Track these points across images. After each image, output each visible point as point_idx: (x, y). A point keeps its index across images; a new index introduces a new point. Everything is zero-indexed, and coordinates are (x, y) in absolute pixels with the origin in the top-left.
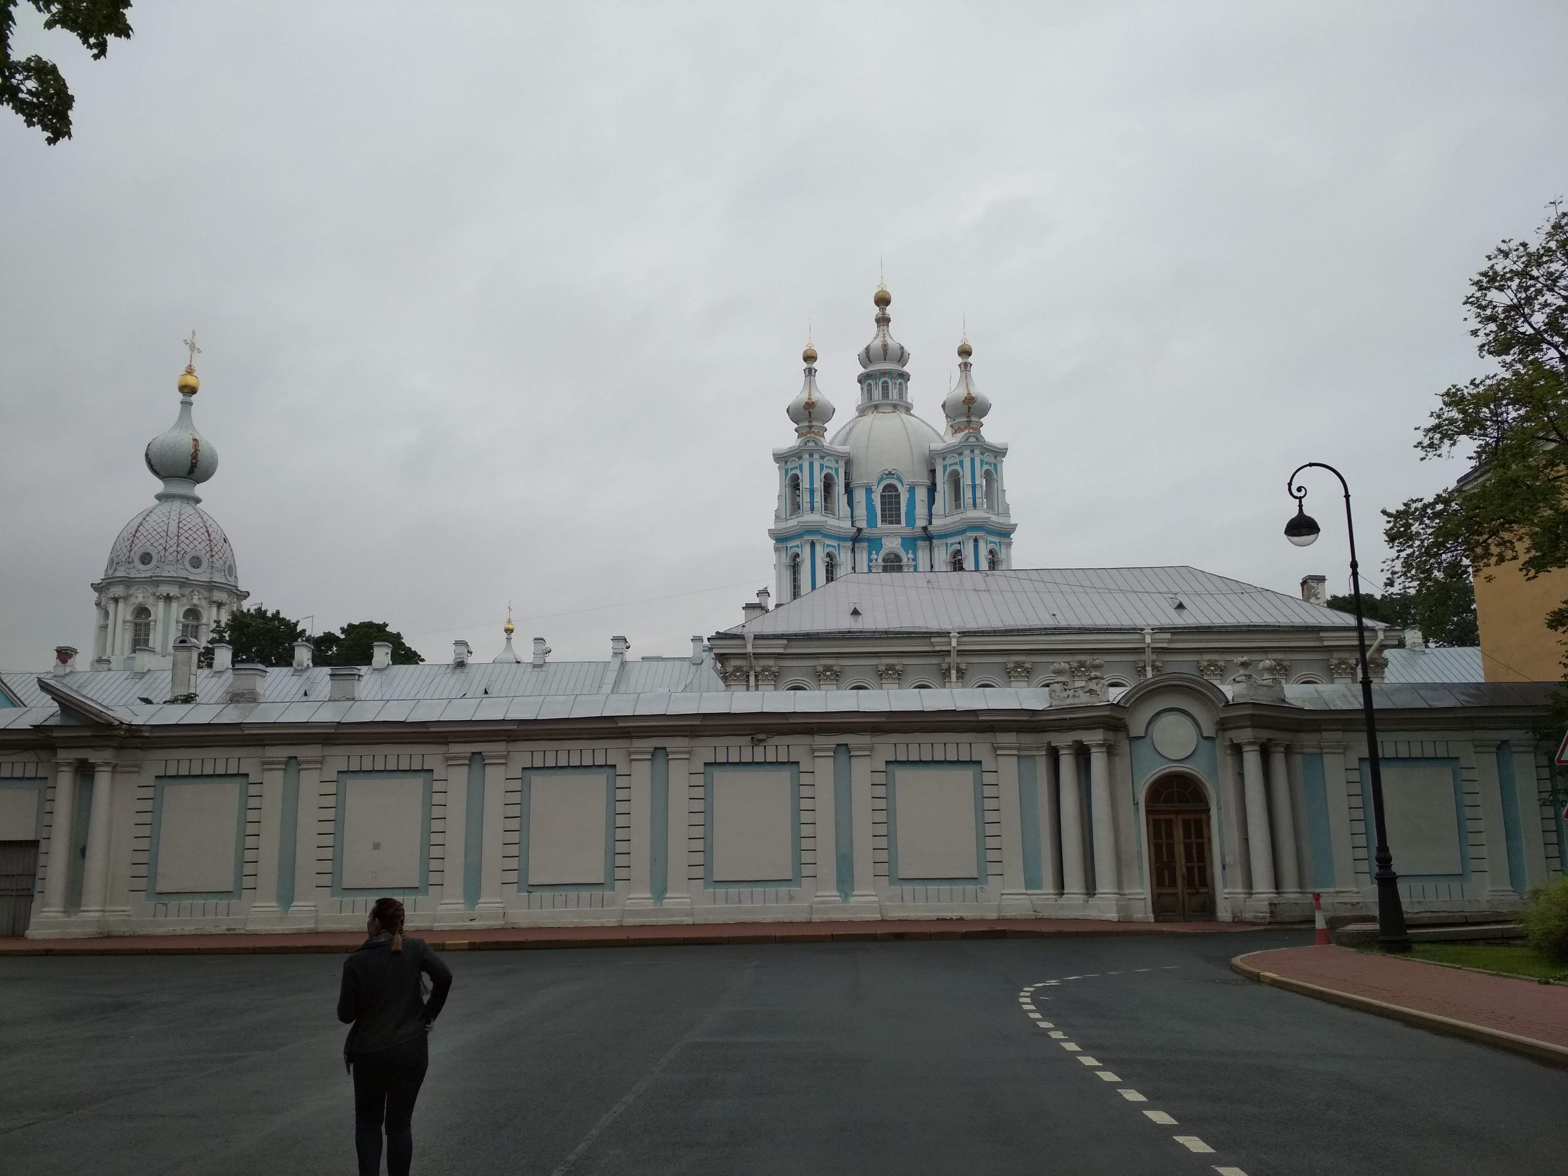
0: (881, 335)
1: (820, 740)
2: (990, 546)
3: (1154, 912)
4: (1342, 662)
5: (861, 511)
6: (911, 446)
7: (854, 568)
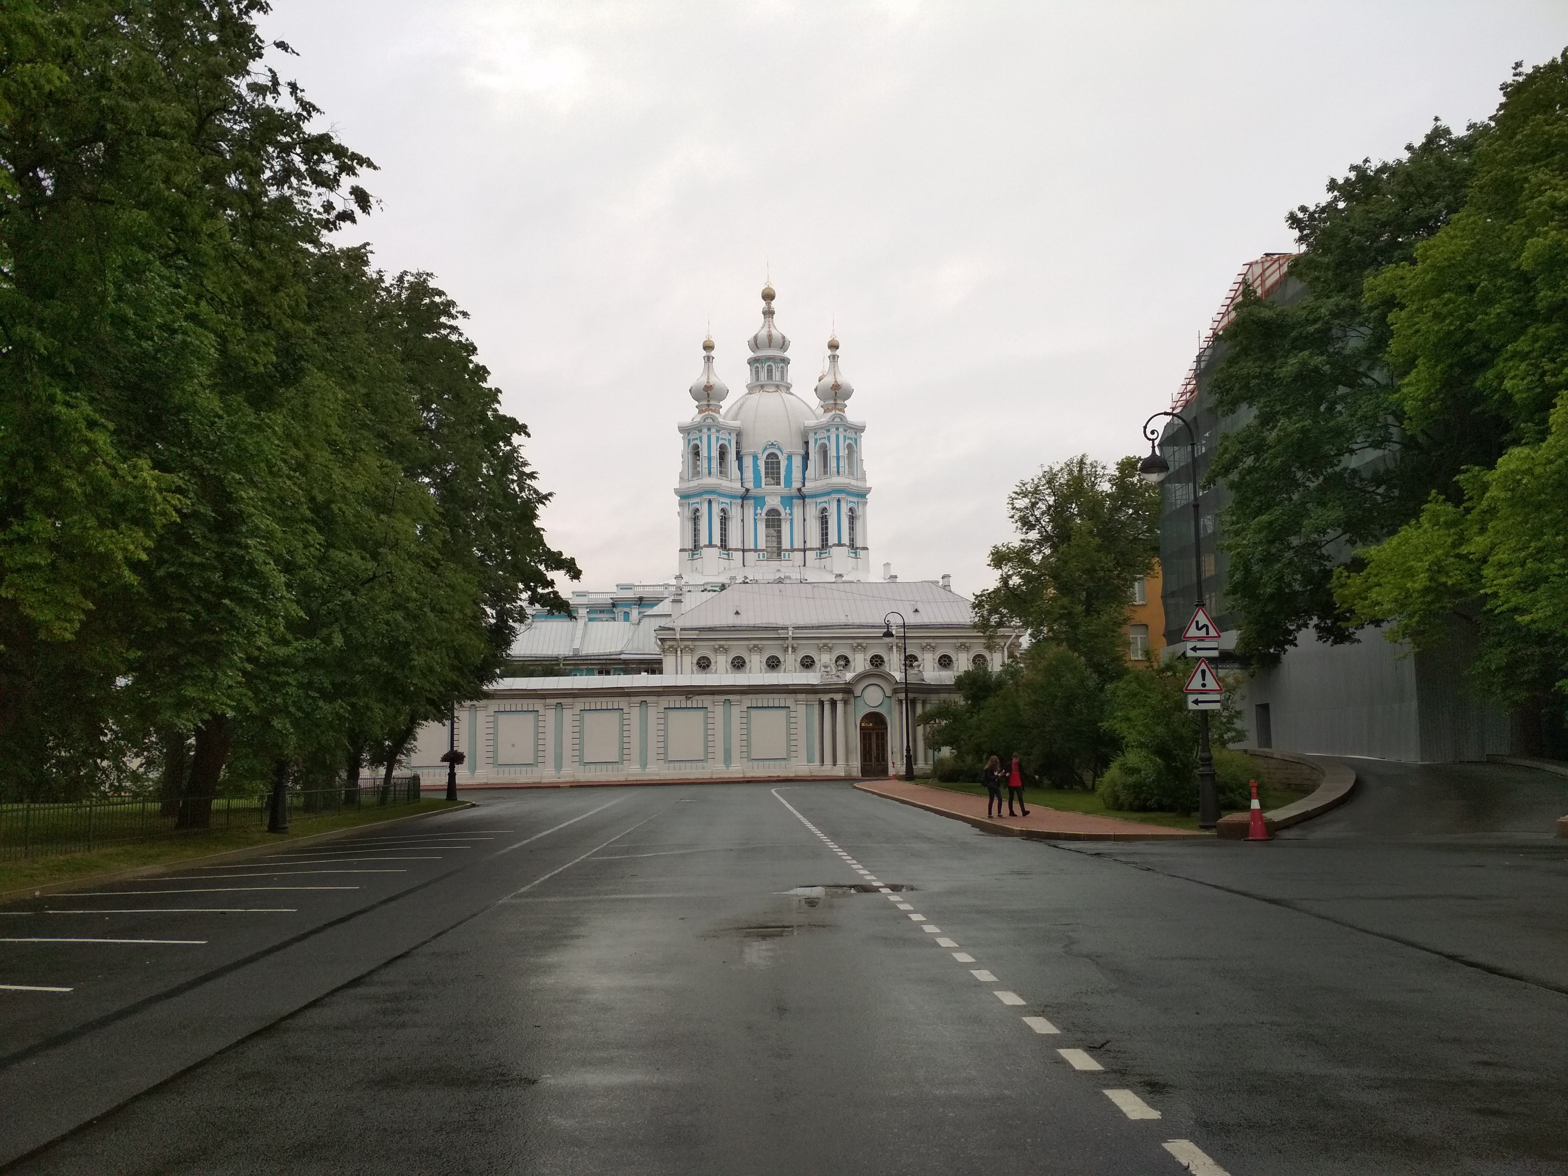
0: (767, 326)
1: (717, 697)
2: (850, 505)
3: (861, 772)
4: (997, 644)
5: (749, 474)
6: (789, 421)
7: (743, 521)
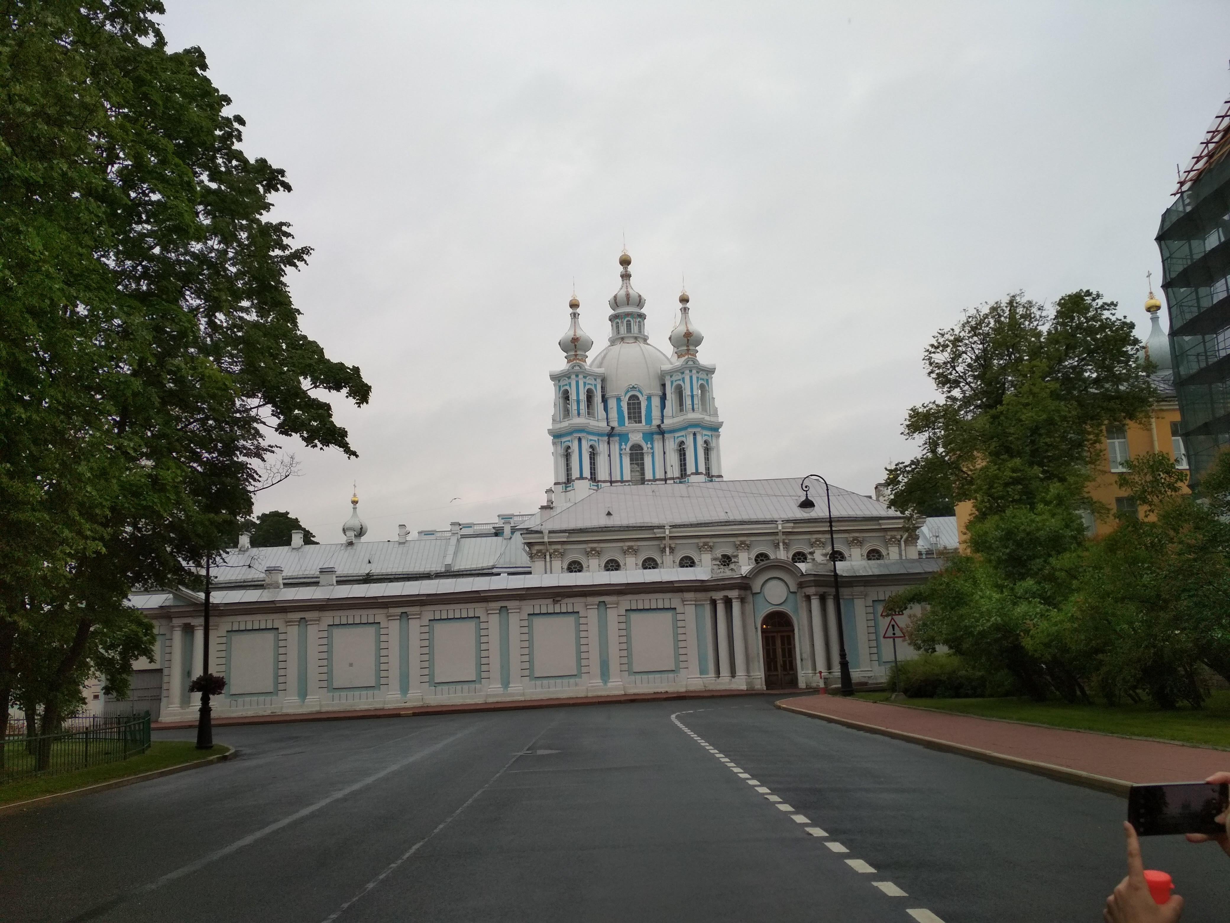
0: (625, 285)
1: (590, 600)
2: (705, 438)
3: (766, 685)
4: (893, 537)
5: (613, 414)
6: (648, 367)
7: (609, 456)
